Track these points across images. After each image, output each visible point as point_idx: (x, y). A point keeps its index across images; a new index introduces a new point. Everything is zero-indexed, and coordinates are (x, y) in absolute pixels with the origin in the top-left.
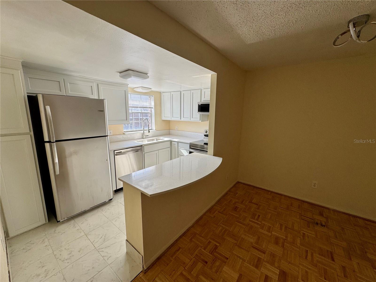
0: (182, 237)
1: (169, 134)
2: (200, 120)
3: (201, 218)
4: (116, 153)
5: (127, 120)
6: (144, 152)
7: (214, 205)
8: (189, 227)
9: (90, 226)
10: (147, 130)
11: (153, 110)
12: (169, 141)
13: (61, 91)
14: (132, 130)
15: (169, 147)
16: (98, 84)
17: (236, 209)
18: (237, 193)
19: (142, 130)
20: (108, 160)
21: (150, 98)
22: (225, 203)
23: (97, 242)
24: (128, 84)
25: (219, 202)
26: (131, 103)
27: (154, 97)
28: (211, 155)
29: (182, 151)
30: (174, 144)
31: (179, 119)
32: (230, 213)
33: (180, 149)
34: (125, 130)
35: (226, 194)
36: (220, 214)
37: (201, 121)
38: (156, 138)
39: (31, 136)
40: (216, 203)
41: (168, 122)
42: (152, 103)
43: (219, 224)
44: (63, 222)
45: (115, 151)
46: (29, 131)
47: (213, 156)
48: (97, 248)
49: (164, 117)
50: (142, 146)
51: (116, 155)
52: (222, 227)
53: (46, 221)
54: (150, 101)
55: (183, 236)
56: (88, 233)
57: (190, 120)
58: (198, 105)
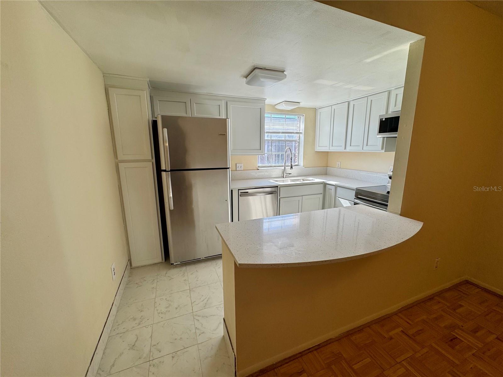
0: (312, 351)
1: (325, 173)
2: (382, 149)
3: (359, 330)
4: (241, 193)
5: (260, 150)
6: (279, 196)
7: (396, 314)
8: (330, 339)
9: (198, 280)
10: (289, 166)
11: (302, 136)
12: (322, 184)
13: (187, 114)
14: (270, 165)
15: (322, 194)
16: (227, 103)
17: (452, 341)
18: (461, 306)
19: (283, 166)
20: (228, 200)
21: (299, 118)
22: (424, 317)
23: (197, 304)
24: (266, 99)
25: (407, 310)
26: (268, 126)
27: (304, 116)
28: (396, 213)
29: (342, 201)
30: (329, 189)
31: (342, 149)
32: (434, 345)
33: (339, 198)
34: (260, 165)
35: (430, 298)
36: (405, 337)
37: (383, 151)
38: (303, 178)
39: (153, 163)
40: (401, 311)
41: (326, 155)
42: (301, 126)
43: (398, 360)
44: (176, 266)
45: (239, 191)
46: (151, 158)
47: (400, 215)
48: (194, 313)
49: (319, 146)
50: (278, 187)
51: (240, 196)
52: (407, 370)
53: (162, 260)
54: (299, 123)
55: (316, 350)
56: (193, 289)
57: (363, 149)
58: (380, 120)
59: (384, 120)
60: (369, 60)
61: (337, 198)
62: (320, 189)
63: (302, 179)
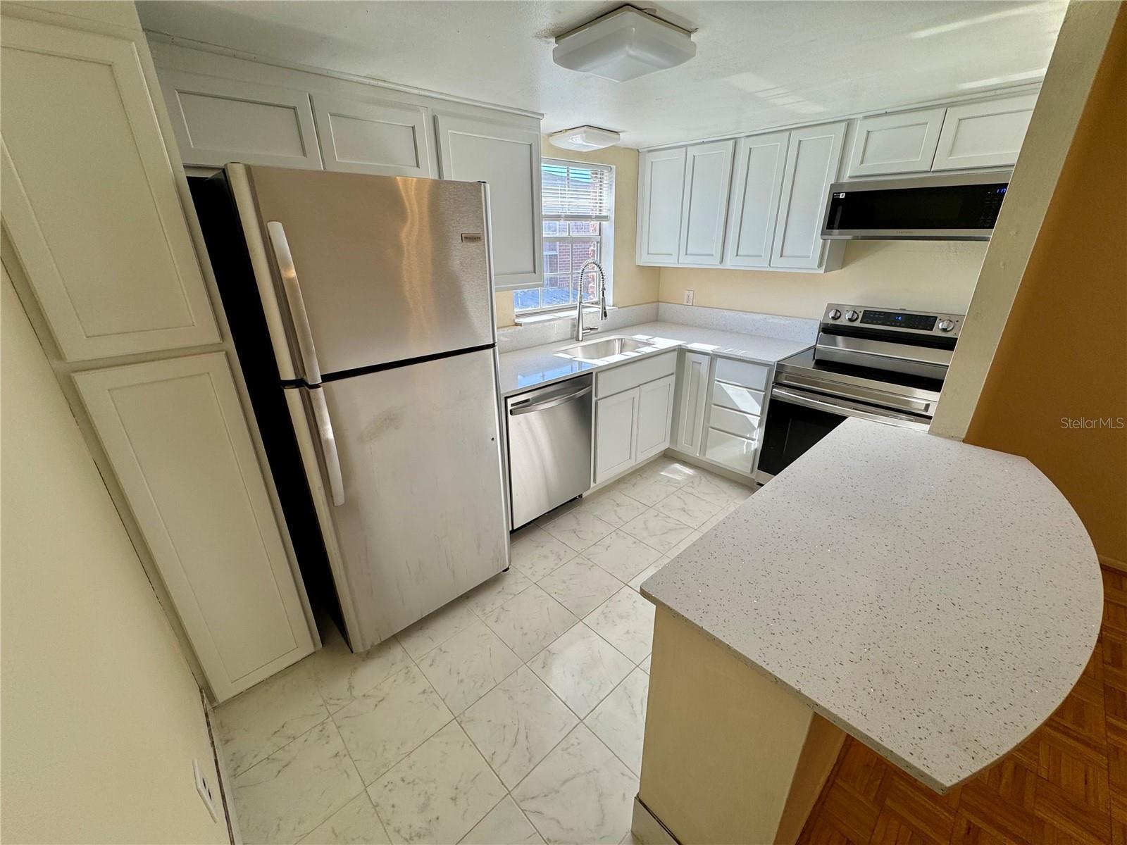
1: (655, 319)
2: (820, 265)
4: (512, 405)
5: (535, 272)
6: (596, 396)
9: (462, 681)
11: (609, 228)
12: (674, 350)
13: (305, 154)
14: (539, 308)
15: (673, 374)
16: (435, 120)
19: (575, 308)
20: (496, 438)
21: (599, 176)
23: (506, 762)
24: (543, 115)
27: (614, 170)
28: (952, 438)
29: (731, 390)
30: (693, 362)
31: (713, 263)
33: (721, 384)
34: (517, 310)
37: (822, 271)
39: (228, 356)
41: (655, 274)
42: (605, 198)
45: (509, 400)
47: (964, 441)
48: (514, 793)
49: (648, 254)
50: (592, 373)
51: (511, 414)
53: (315, 645)
54: (598, 190)
56: (464, 713)
57: (770, 265)
58: (833, 196)
59: (842, 196)
60: (923, 34)
61: (716, 382)
62: (670, 362)
63: (619, 339)
